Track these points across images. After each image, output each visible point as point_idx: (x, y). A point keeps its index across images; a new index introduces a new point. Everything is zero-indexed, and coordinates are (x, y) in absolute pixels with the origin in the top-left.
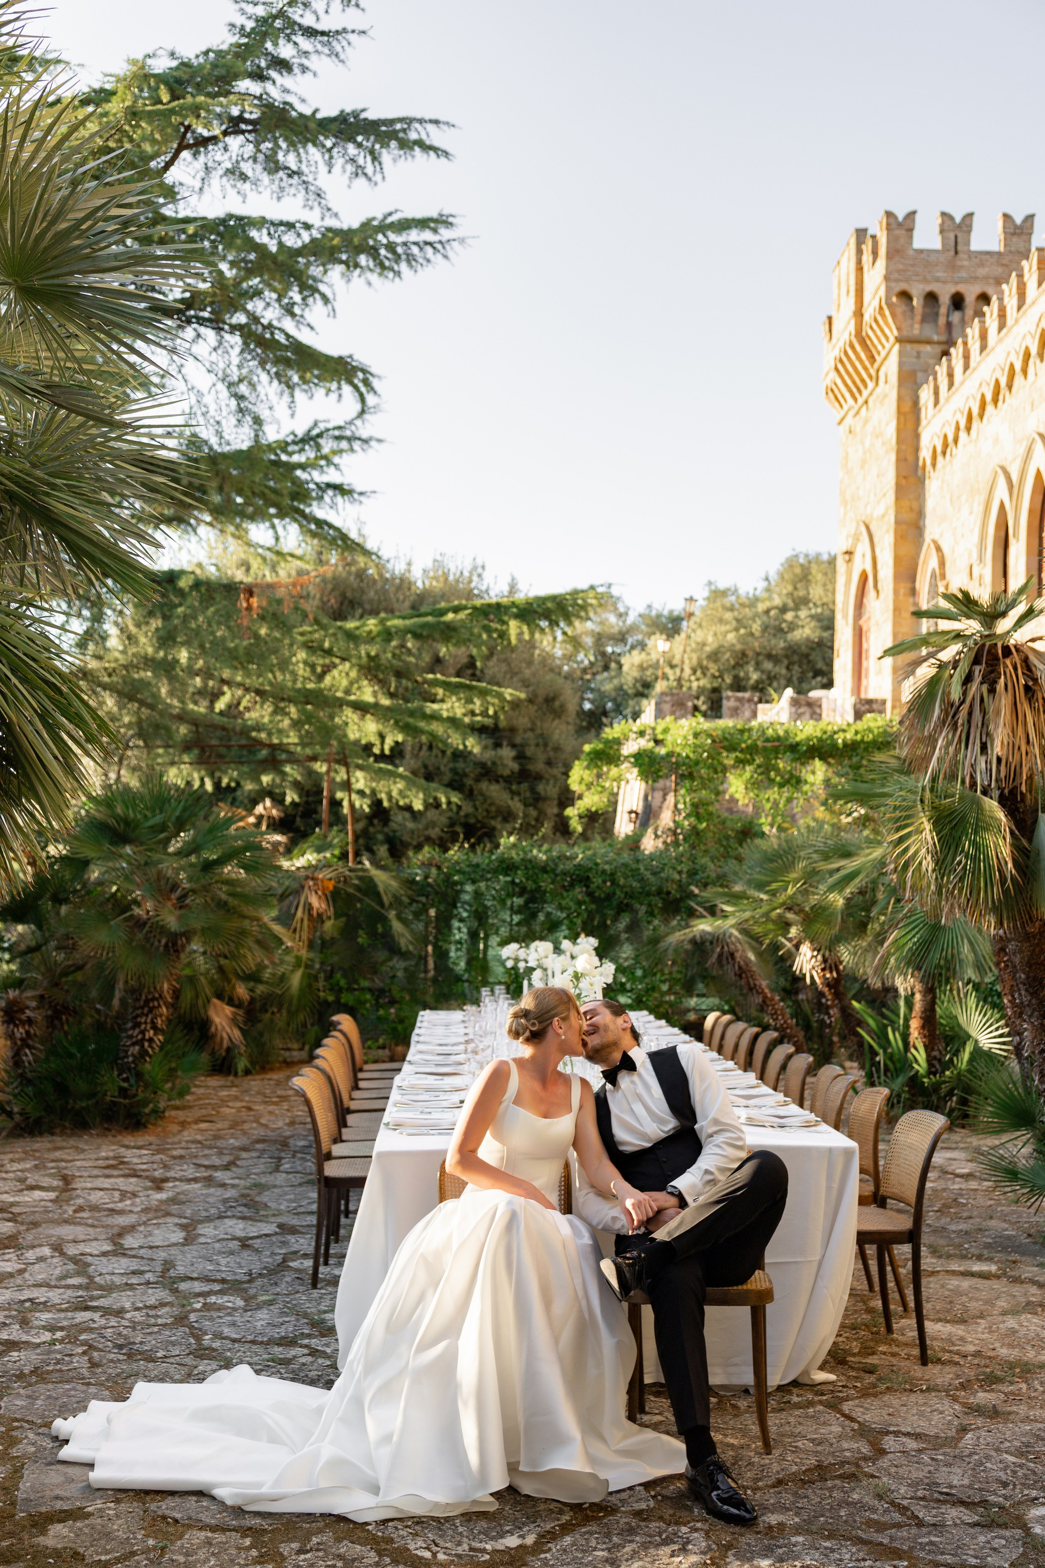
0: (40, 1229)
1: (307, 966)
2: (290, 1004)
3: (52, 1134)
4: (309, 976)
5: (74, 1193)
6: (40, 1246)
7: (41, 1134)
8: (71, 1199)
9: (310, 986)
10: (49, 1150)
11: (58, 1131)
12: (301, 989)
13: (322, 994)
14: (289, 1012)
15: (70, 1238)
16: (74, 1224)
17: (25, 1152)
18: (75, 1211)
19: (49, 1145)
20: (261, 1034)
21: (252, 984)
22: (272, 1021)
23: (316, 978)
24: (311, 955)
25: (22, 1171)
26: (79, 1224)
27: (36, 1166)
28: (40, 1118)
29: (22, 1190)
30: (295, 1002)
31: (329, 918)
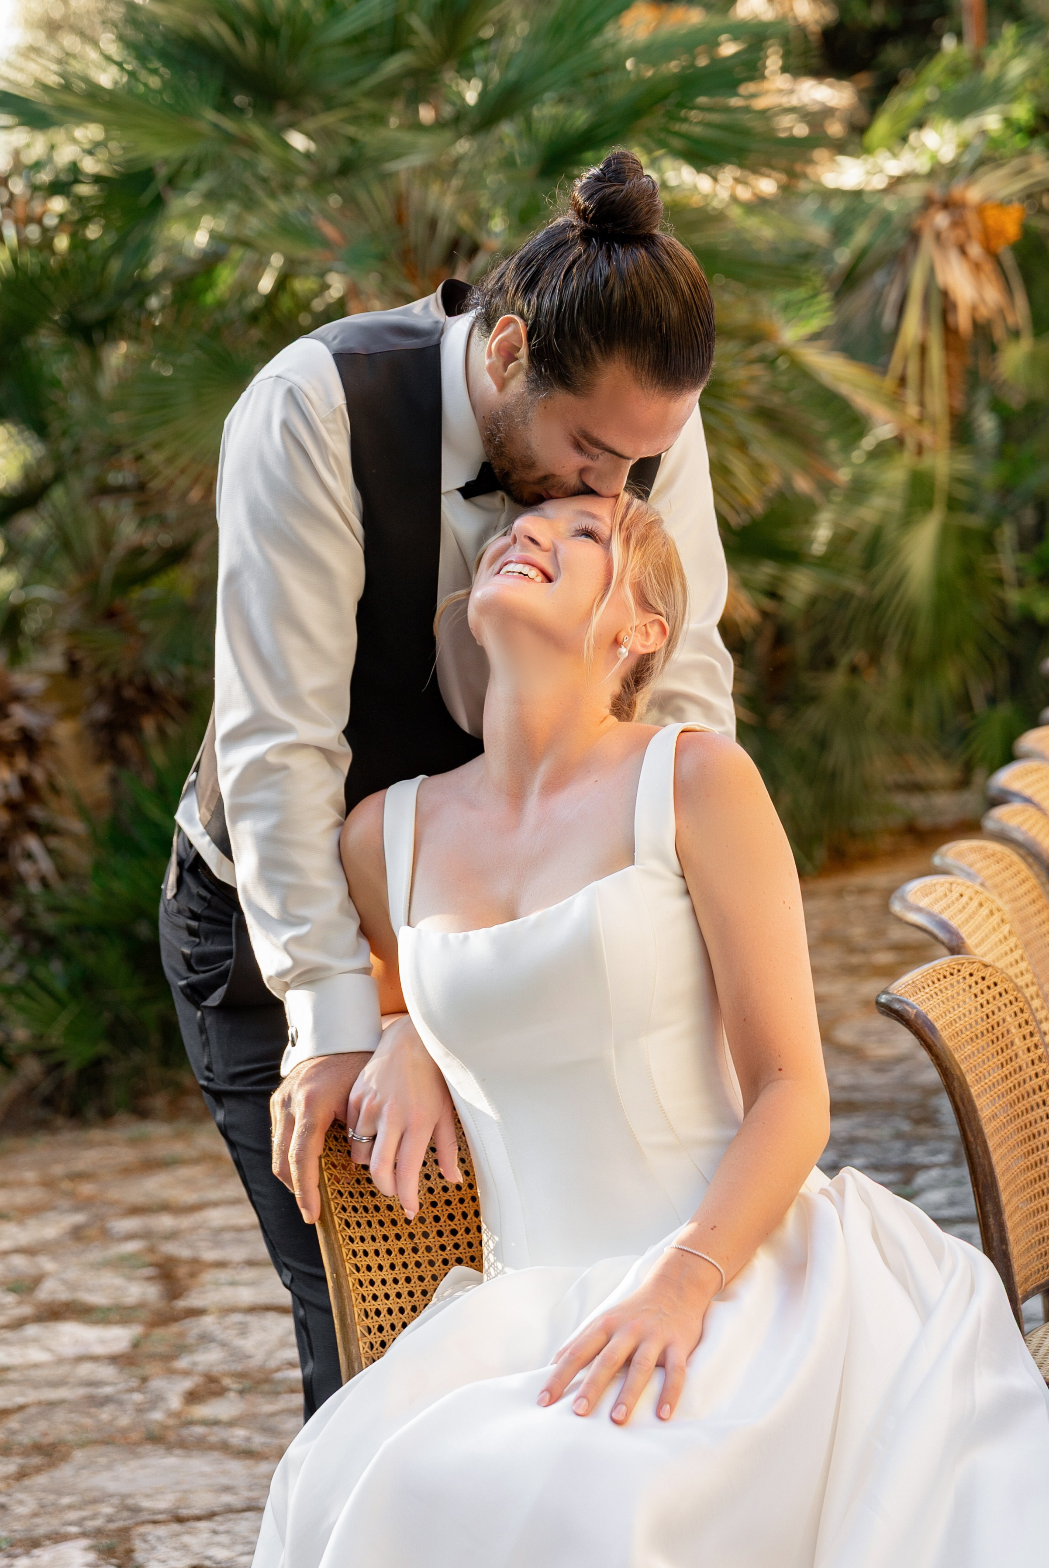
0: (65, 1472)
1: (953, 505)
2: (909, 632)
3: (143, 1114)
4: (965, 535)
5: (194, 1327)
6: (58, 1538)
7: (106, 1116)
8: (181, 1349)
9: (969, 569)
10: (128, 1172)
11: (159, 1102)
12: (941, 583)
13: (1014, 597)
14: (906, 661)
15: (163, 1503)
16: (184, 1446)
17: (48, 1184)
18: (193, 1397)
19: (127, 1155)
20: (822, 743)
21: (766, 570)
22: (852, 695)
23: (988, 543)
24: (965, 465)
25: (29, 1251)
26: (201, 1446)
27: (77, 1234)
28: (98, 1062)
29: (19, 1324)
30: (924, 626)
31: (1015, 334)
